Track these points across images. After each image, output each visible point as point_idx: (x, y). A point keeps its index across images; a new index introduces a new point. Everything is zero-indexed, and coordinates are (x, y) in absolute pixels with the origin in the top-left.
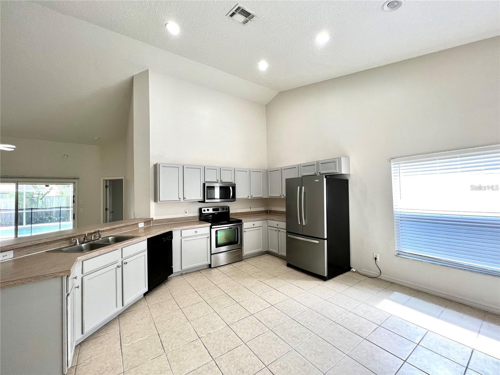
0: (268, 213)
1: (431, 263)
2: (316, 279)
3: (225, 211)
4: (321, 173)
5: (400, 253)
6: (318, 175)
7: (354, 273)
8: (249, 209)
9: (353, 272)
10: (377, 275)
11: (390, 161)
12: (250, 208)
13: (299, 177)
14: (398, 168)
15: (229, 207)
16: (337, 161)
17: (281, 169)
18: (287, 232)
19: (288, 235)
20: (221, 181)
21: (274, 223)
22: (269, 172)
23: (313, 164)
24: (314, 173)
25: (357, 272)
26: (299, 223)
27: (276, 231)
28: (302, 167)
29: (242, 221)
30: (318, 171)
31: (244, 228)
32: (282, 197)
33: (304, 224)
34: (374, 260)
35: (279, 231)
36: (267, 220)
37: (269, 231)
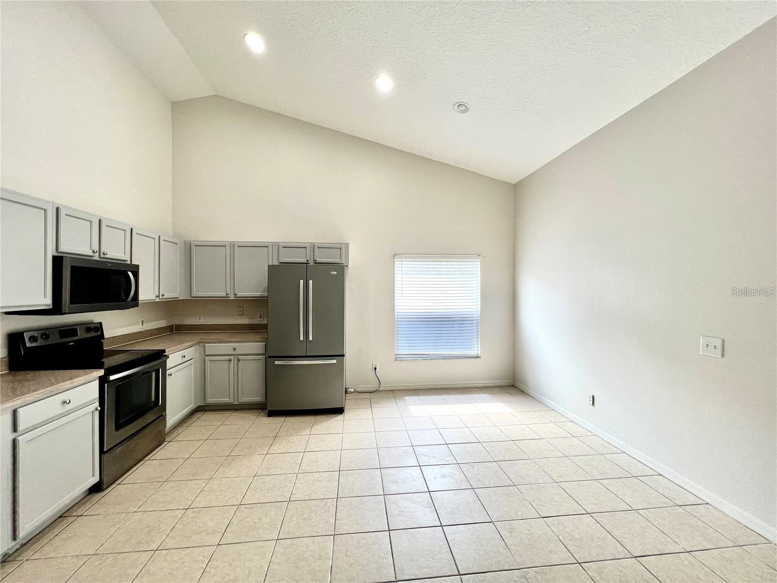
0: (173, 331)
1: (424, 360)
2: (330, 416)
3: (92, 334)
4: (317, 262)
5: (397, 356)
6: (312, 263)
7: (352, 394)
8: (141, 324)
9: (351, 392)
10: (377, 387)
11: (394, 257)
12: (142, 322)
13: (274, 264)
14: (401, 266)
15: (101, 323)
16: (342, 248)
17: (233, 245)
18: (269, 357)
19: (277, 363)
20: (102, 256)
21: (225, 348)
22: (193, 247)
23: (303, 245)
24: (304, 260)
25: (356, 392)
26: (302, 339)
27: (230, 360)
28: (281, 248)
29: (164, 351)
30: (312, 258)
31: (168, 367)
32: (232, 297)
33: (311, 339)
34: (374, 370)
35: (239, 360)
36: (201, 344)
37: (208, 364)
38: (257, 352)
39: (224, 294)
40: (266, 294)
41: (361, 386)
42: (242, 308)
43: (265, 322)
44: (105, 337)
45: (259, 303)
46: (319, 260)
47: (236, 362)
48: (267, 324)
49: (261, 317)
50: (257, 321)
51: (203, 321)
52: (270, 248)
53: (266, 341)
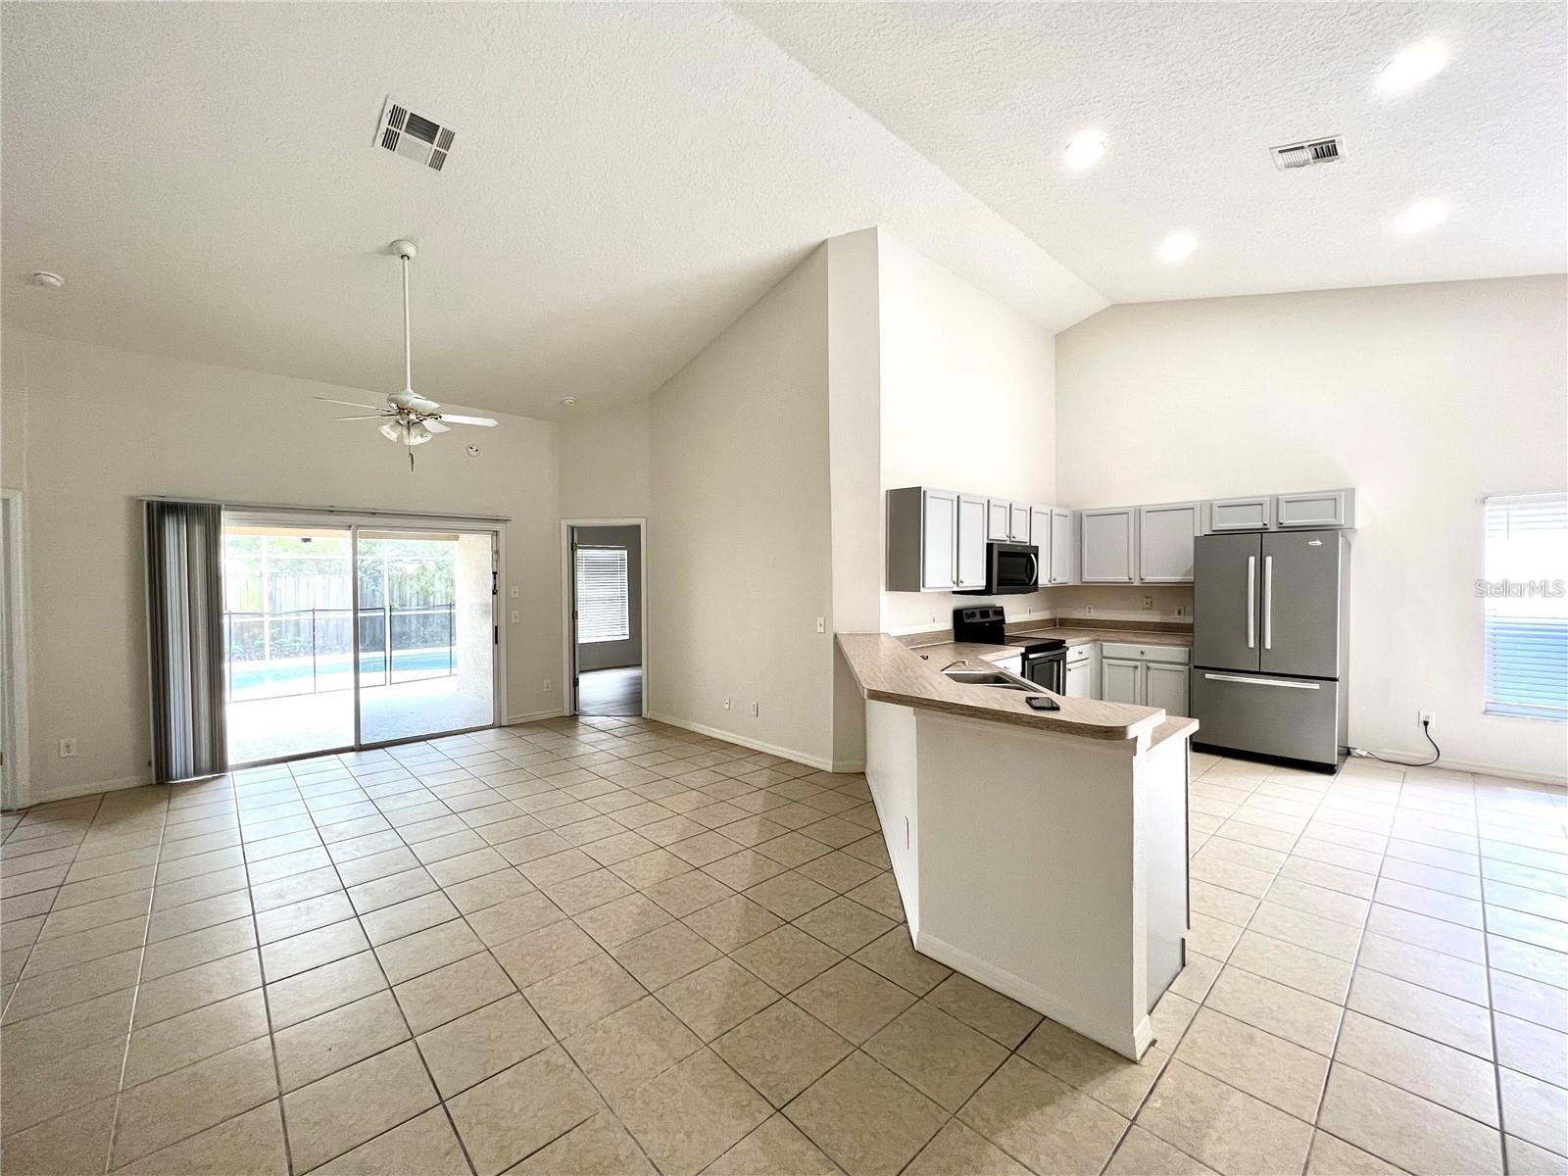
3: (998, 617)
4: (1282, 525)
5: (1492, 707)
6: (1272, 529)
7: (1359, 759)
9: (1361, 757)
10: (1428, 759)
11: (1483, 503)
13: (1203, 533)
15: (1007, 607)
16: (1341, 497)
17: (1138, 511)
18: (1195, 667)
19: (1208, 676)
20: (1012, 539)
21: (1129, 649)
22: (1085, 518)
23: (1259, 501)
24: (1259, 525)
25: (1371, 757)
26: (1252, 644)
27: (1136, 667)
28: (1215, 508)
29: (1064, 642)
30: (1275, 518)
31: (1068, 660)
32: (1137, 583)
33: (1268, 646)
34: (1422, 725)
35: (1148, 668)
36: (1099, 643)
37: (1106, 668)
38: (1178, 661)
39: (1126, 579)
40: (1191, 578)
41: (1387, 750)
42: (1149, 599)
43: (1189, 620)
44: (1007, 622)
45: (1180, 592)
46: (1287, 522)
47: (1144, 671)
48: (1193, 624)
49: (1179, 613)
50: (1175, 619)
51: (1094, 615)
52: (1197, 510)
53: (1191, 645)
